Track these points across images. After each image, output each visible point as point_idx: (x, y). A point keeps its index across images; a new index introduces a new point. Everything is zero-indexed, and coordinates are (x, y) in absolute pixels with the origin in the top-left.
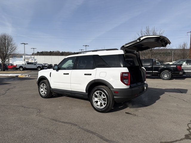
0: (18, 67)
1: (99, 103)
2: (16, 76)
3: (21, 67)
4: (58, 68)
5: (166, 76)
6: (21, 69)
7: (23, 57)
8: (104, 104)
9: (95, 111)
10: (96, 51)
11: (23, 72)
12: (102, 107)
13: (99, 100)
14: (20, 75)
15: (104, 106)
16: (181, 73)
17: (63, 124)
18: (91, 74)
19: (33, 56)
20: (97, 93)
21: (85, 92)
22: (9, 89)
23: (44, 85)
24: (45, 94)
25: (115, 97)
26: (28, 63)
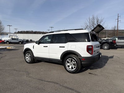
0: (5, 42)
1: (70, 67)
2: (5, 48)
3: (7, 41)
4: (39, 42)
5: (106, 47)
6: (8, 43)
7: (9, 34)
8: (75, 67)
9: (68, 73)
10: (67, 30)
11: (9, 45)
12: (73, 70)
13: (70, 65)
14: (8, 47)
15: (74, 69)
16: (115, 45)
17: (48, 83)
18: (64, 47)
19: (15, 34)
20: (69, 60)
21: (60, 59)
22: (2, 57)
23: (28, 54)
24: (29, 60)
25: (82, 63)
26: (13, 39)
